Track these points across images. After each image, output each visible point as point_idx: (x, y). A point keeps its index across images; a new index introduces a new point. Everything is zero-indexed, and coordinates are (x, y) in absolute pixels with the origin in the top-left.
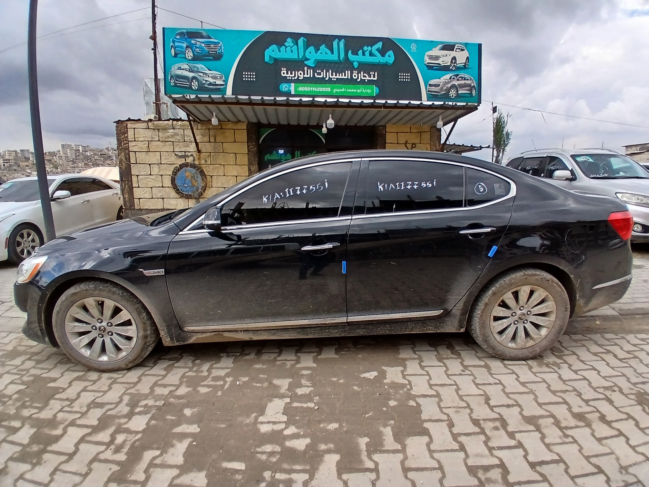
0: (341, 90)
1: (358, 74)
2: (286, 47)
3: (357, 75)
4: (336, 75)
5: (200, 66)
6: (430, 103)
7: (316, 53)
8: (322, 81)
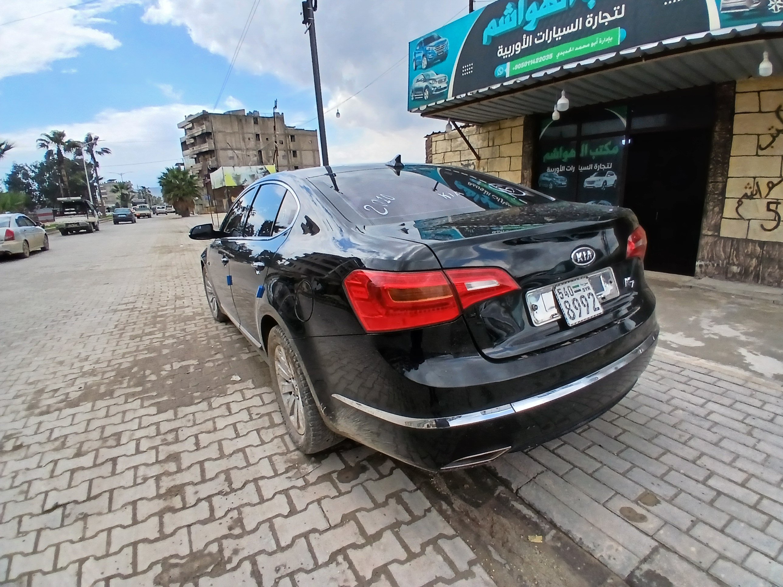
0: (567, 52)
1: (594, 18)
2: (505, 16)
3: (591, 20)
4: (562, 31)
5: (431, 72)
6: (727, 31)
7: (538, 9)
8: (544, 46)
